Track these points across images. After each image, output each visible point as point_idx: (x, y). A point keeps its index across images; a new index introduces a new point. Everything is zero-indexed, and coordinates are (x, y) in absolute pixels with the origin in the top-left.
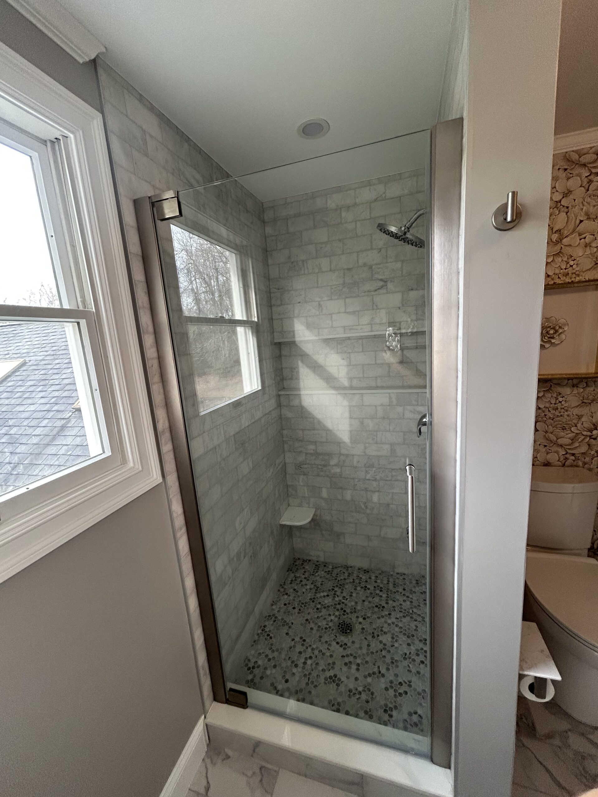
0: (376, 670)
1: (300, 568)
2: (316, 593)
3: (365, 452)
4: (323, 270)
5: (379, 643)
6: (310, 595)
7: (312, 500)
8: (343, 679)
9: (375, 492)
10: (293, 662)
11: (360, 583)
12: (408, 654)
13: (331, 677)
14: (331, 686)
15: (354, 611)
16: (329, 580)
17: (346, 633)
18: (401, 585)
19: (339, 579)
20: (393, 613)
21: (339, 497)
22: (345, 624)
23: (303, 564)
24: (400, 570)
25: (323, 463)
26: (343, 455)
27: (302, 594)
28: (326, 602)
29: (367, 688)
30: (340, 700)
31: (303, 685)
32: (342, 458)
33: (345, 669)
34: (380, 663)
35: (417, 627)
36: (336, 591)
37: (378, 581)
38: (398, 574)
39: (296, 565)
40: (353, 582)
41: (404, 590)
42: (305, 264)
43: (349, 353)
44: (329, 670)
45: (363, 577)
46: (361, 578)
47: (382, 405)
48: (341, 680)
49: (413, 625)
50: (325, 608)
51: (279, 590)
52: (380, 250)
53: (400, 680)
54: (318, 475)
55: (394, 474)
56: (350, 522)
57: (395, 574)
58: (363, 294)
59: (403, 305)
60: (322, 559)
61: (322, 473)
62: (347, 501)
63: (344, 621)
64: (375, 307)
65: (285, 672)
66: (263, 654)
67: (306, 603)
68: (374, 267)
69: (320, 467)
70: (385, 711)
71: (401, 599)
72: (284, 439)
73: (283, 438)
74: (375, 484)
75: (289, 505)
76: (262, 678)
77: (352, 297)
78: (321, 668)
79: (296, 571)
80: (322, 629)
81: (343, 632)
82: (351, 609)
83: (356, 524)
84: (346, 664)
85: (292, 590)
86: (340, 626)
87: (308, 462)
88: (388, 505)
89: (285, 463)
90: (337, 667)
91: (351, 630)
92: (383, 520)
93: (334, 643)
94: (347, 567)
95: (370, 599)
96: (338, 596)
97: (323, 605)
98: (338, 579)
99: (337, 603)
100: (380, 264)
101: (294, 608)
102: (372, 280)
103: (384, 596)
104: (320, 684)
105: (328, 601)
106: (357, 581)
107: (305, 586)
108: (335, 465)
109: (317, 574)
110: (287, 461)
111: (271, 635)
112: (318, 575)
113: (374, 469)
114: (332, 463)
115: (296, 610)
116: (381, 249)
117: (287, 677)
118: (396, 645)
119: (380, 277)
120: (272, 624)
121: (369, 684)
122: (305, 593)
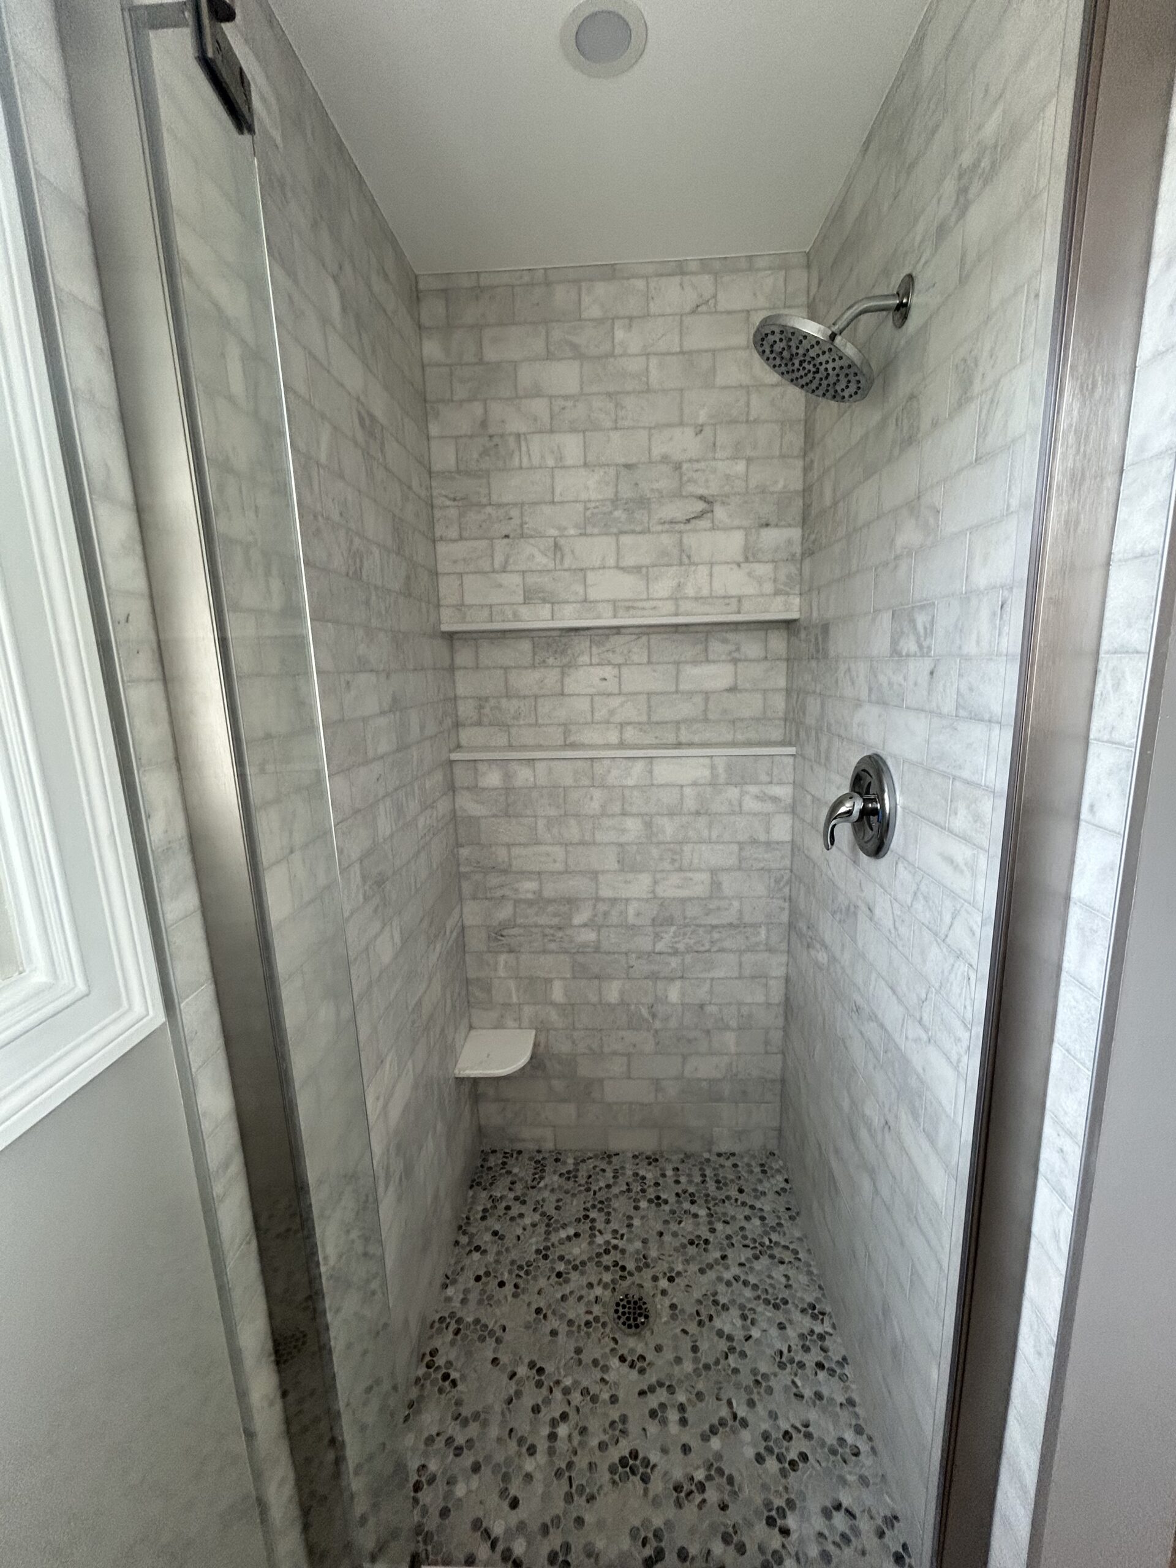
0: (724, 1412)
1: (501, 1175)
2: (548, 1233)
3: (653, 892)
4: (569, 462)
5: (716, 1338)
6: (535, 1242)
7: (528, 1011)
8: (654, 1457)
9: (672, 979)
10: (521, 1441)
11: (643, 1191)
12: (785, 1351)
13: (623, 1462)
14: (630, 1485)
15: (644, 1262)
16: (574, 1195)
17: (637, 1326)
18: (732, 1181)
19: (597, 1188)
20: (729, 1252)
21: (594, 999)
22: (629, 1302)
23: (504, 1163)
24: (724, 1148)
25: (556, 921)
26: (603, 900)
27: (515, 1241)
28: (576, 1251)
29: (715, 1470)
30: (658, 1522)
31: (558, 1506)
32: (602, 907)
33: (653, 1428)
34: (728, 1392)
35: (787, 1277)
36: (593, 1220)
37: (683, 1179)
38: (719, 1155)
39: (490, 1169)
40: (629, 1190)
41: (741, 1191)
42: (523, 444)
43: (619, 666)
44: (617, 1442)
45: (649, 1176)
46: (644, 1178)
47: (695, 784)
48: (649, 1462)
49: (778, 1273)
50: (575, 1268)
51: (457, 1243)
52: (699, 430)
53: (785, 1426)
54: (544, 952)
55: (716, 936)
56: (615, 1053)
57: (714, 1158)
58: (660, 528)
59: (747, 560)
60: (549, 1145)
61: (553, 946)
62: (609, 1005)
63: (626, 1296)
64: (686, 561)
65: (506, 1478)
66: (439, 1438)
67: (529, 1264)
68: (685, 466)
69: (548, 931)
70: (771, 1522)
71: (740, 1213)
72: (462, 869)
73: (459, 865)
74: (674, 962)
75: (471, 1027)
76: (444, 1513)
77: (633, 532)
78: (594, 1443)
79: (491, 1184)
80: (579, 1326)
81: (630, 1327)
82: (637, 1260)
83: (629, 1055)
84: (653, 1414)
85: (488, 1237)
86: (621, 1310)
87: (519, 921)
88: (702, 1006)
89: (463, 927)
90: (633, 1427)
91: (647, 1317)
92: (689, 1041)
93: (615, 1362)
94: (608, 1156)
95: (674, 1227)
96: (600, 1232)
97: (569, 1262)
98: (594, 1187)
99: (602, 1251)
100: (698, 461)
101: (502, 1284)
102: (681, 496)
103: (703, 1212)
104: (601, 1487)
105: (578, 1250)
106: (636, 1187)
107: (518, 1221)
108: (585, 925)
109: (542, 1184)
110: (469, 921)
111: (454, 1375)
112: (546, 1186)
113: (673, 929)
114: (578, 920)
115: (509, 1289)
116: (702, 426)
117: (513, 1492)
118: (755, 1333)
119: (701, 491)
120: (453, 1343)
121: (719, 1456)
122: (522, 1237)
